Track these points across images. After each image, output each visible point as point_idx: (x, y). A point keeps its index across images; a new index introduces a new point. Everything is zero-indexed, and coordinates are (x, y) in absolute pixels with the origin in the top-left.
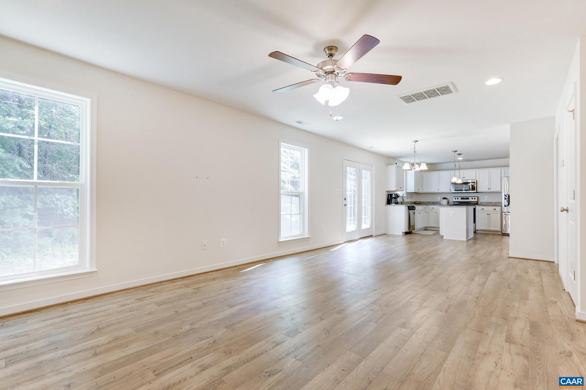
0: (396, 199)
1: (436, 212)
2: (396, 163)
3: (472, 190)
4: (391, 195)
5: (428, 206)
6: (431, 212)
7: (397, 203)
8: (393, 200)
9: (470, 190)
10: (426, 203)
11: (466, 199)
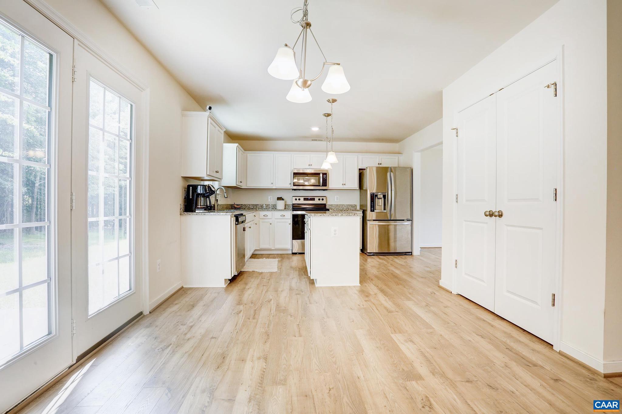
0: (208, 199)
1: (271, 222)
2: (210, 108)
3: (323, 186)
4: (195, 187)
5: (257, 212)
6: (263, 222)
7: (210, 208)
8: (201, 201)
9: (319, 186)
10: (250, 207)
11: (311, 199)
